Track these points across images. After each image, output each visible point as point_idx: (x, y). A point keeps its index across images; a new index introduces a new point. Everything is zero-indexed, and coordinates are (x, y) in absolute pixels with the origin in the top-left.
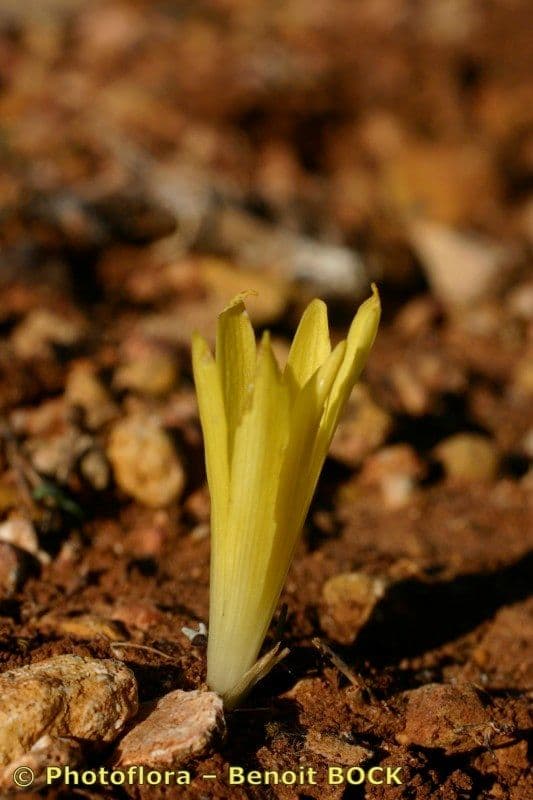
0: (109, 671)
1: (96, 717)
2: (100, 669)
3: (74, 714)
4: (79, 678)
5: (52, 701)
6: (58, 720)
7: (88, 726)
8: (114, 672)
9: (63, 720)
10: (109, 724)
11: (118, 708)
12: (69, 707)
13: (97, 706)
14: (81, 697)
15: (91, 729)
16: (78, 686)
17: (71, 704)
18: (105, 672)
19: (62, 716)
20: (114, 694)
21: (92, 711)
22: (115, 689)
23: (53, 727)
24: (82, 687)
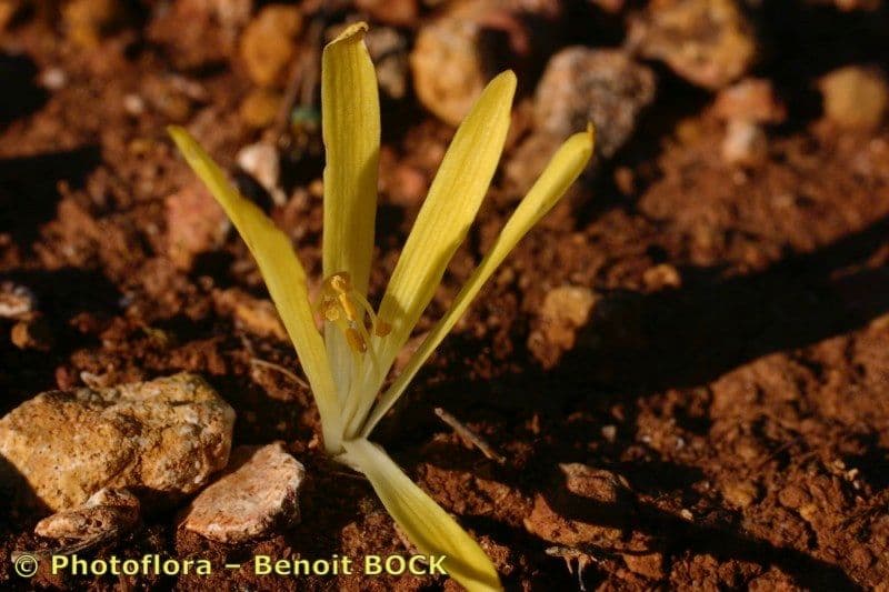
0: (200, 420)
1: (167, 474)
2: (191, 416)
3: (145, 467)
4: (163, 426)
5: (119, 453)
6: (127, 471)
7: (160, 481)
8: (206, 422)
9: (133, 471)
10: (183, 481)
11: (197, 465)
12: (140, 459)
13: (170, 463)
14: (156, 450)
15: (164, 483)
16: (155, 437)
17: (144, 457)
18: (195, 421)
19: (132, 466)
20: (194, 452)
21: (163, 468)
22: (196, 446)
23: (121, 476)
24: (162, 438)
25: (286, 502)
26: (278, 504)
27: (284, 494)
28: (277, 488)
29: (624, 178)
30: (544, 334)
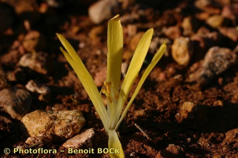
0: (72, 119)
1: (60, 131)
2: (70, 118)
3: (56, 129)
4: (63, 119)
5: (48, 124)
6: (51, 129)
7: (59, 133)
8: (74, 120)
9: (52, 130)
10: (65, 134)
11: (69, 130)
12: (54, 127)
13: (61, 128)
14: (59, 125)
15: (60, 134)
16: (59, 121)
17: (55, 126)
18: (71, 119)
19: (52, 128)
20: (68, 126)
21: (59, 129)
22: (69, 125)
23: (49, 131)
24: (61, 122)
25: (86, 141)
26: (84, 141)
27: (86, 139)
28: (85, 137)
29: (220, 80)
30: (180, 114)
